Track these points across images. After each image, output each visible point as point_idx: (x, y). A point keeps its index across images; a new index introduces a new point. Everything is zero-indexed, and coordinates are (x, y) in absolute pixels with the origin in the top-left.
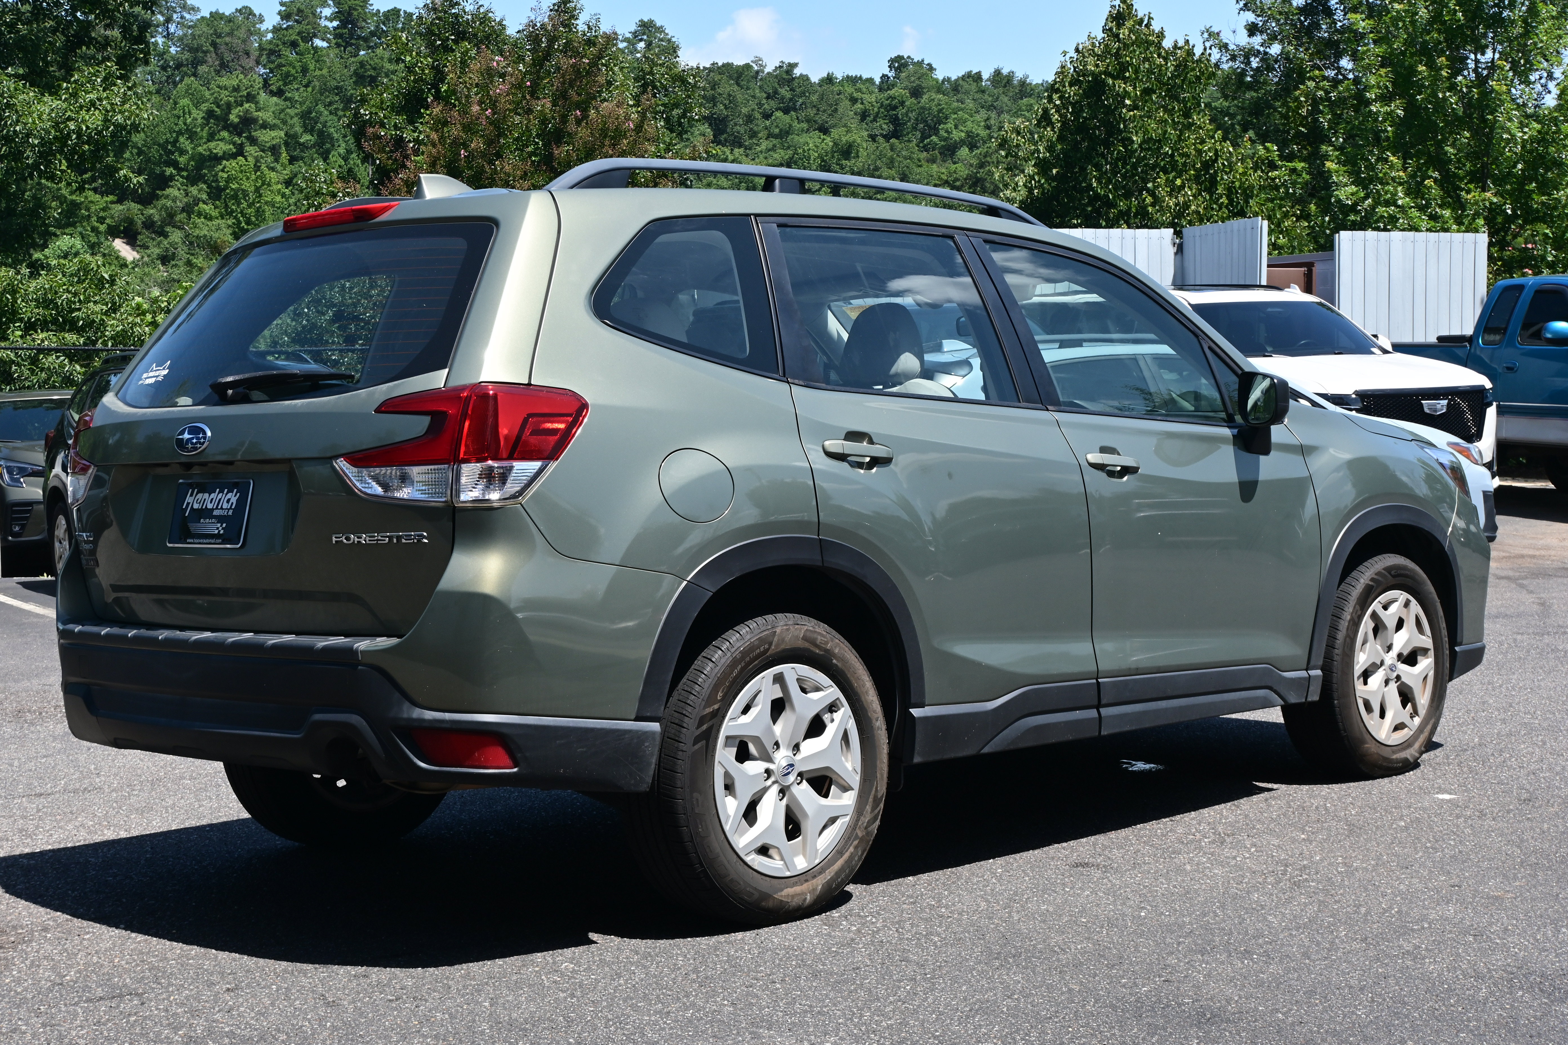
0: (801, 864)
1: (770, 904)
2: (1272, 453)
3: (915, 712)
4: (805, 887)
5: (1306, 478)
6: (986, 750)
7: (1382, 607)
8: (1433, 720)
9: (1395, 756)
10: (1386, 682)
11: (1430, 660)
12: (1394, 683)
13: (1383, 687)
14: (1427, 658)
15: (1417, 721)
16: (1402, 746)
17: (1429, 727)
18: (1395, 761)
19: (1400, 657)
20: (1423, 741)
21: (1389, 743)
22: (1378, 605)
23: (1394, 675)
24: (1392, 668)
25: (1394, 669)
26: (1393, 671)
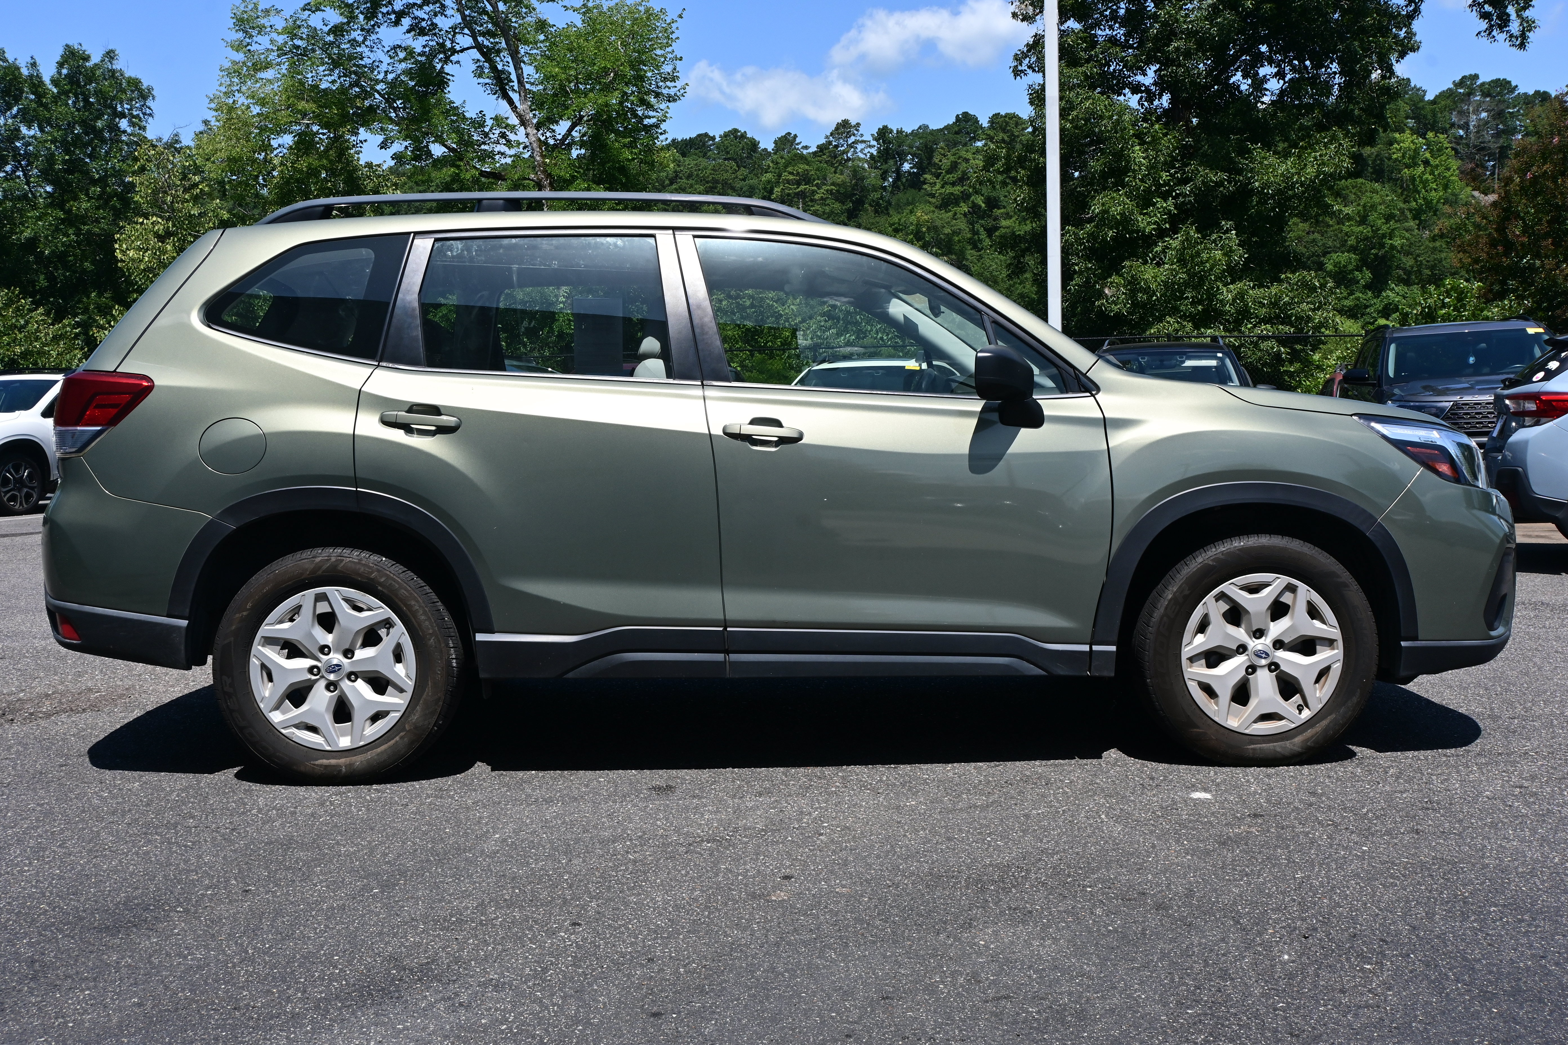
0: (345, 742)
1: (302, 769)
2: (1045, 425)
3: (480, 637)
4: (342, 761)
5: (1100, 452)
6: (570, 675)
7: (1241, 589)
8: (1333, 716)
9: (1253, 746)
10: (1252, 669)
11: (1336, 651)
12: (1266, 670)
13: (1244, 673)
14: (1333, 649)
15: (1306, 714)
16: (1271, 738)
17: (1325, 723)
18: (1251, 751)
19: (1279, 644)
20: (1312, 737)
21: (1247, 732)
22: (1231, 586)
23: (1264, 662)
24: (1259, 654)
25: (1264, 655)
26: (1261, 657)
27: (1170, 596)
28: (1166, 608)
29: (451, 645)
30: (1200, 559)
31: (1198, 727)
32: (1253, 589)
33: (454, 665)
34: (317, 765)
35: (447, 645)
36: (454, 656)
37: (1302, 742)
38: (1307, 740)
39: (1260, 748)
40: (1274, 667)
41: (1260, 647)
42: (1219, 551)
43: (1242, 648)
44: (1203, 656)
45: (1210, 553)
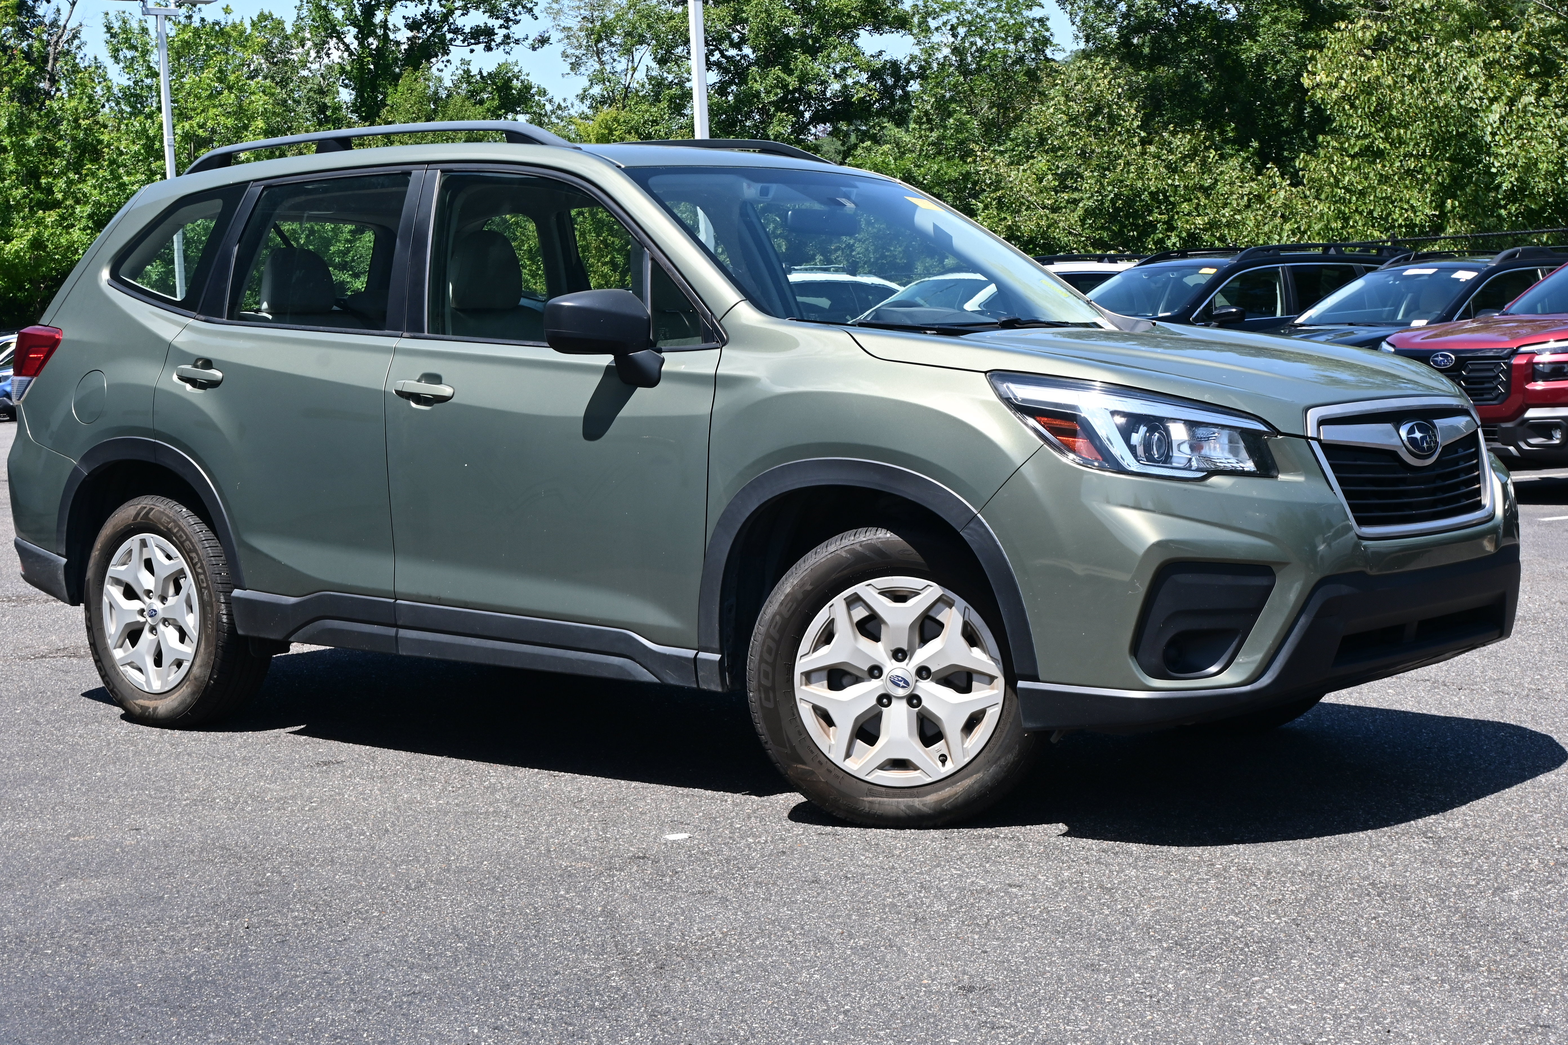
0: (157, 686)
1: (128, 706)
3: (235, 593)
4: (152, 703)
7: (879, 593)
8: (980, 775)
9: (871, 799)
10: (885, 699)
11: (996, 692)
12: (904, 704)
13: (874, 702)
14: (993, 689)
15: (950, 767)
16: (898, 791)
17: (967, 782)
18: (867, 805)
19: (923, 672)
20: (949, 797)
21: (868, 778)
22: (869, 588)
23: (901, 692)
24: (895, 682)
25: (902, 684)
26: (898, 685)
27: (788, 590)
28: (781, 604)
29: (222, 600)
30: (832, 548)
31: (804, 763)
32: (900, 597)
33: (225, 620)
34: (138, 705)
35: (218, 601)
36: (224, 612)
37: (936, 802)
38: (943, 801)
39: (879, 803)
40: (913, 700)
41: (899, 673)
42: (857, 540)
43: (875, 671)
44: (824, 674)
45: (845, 542)
